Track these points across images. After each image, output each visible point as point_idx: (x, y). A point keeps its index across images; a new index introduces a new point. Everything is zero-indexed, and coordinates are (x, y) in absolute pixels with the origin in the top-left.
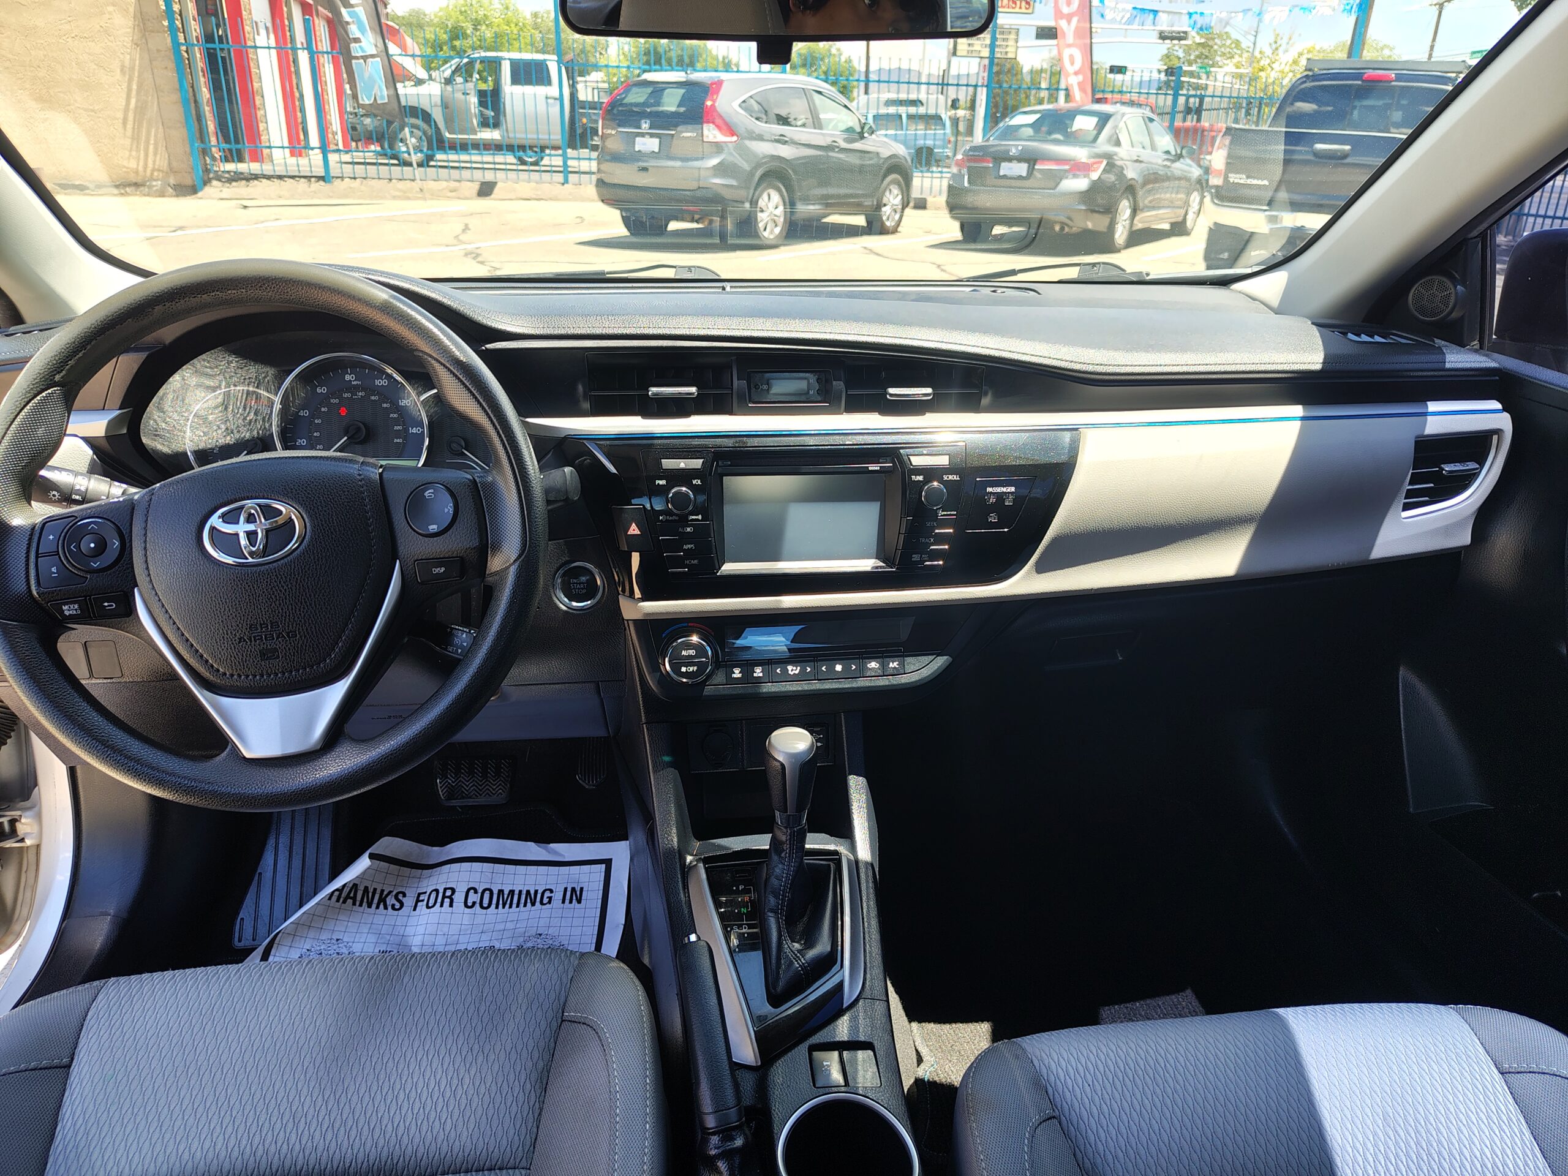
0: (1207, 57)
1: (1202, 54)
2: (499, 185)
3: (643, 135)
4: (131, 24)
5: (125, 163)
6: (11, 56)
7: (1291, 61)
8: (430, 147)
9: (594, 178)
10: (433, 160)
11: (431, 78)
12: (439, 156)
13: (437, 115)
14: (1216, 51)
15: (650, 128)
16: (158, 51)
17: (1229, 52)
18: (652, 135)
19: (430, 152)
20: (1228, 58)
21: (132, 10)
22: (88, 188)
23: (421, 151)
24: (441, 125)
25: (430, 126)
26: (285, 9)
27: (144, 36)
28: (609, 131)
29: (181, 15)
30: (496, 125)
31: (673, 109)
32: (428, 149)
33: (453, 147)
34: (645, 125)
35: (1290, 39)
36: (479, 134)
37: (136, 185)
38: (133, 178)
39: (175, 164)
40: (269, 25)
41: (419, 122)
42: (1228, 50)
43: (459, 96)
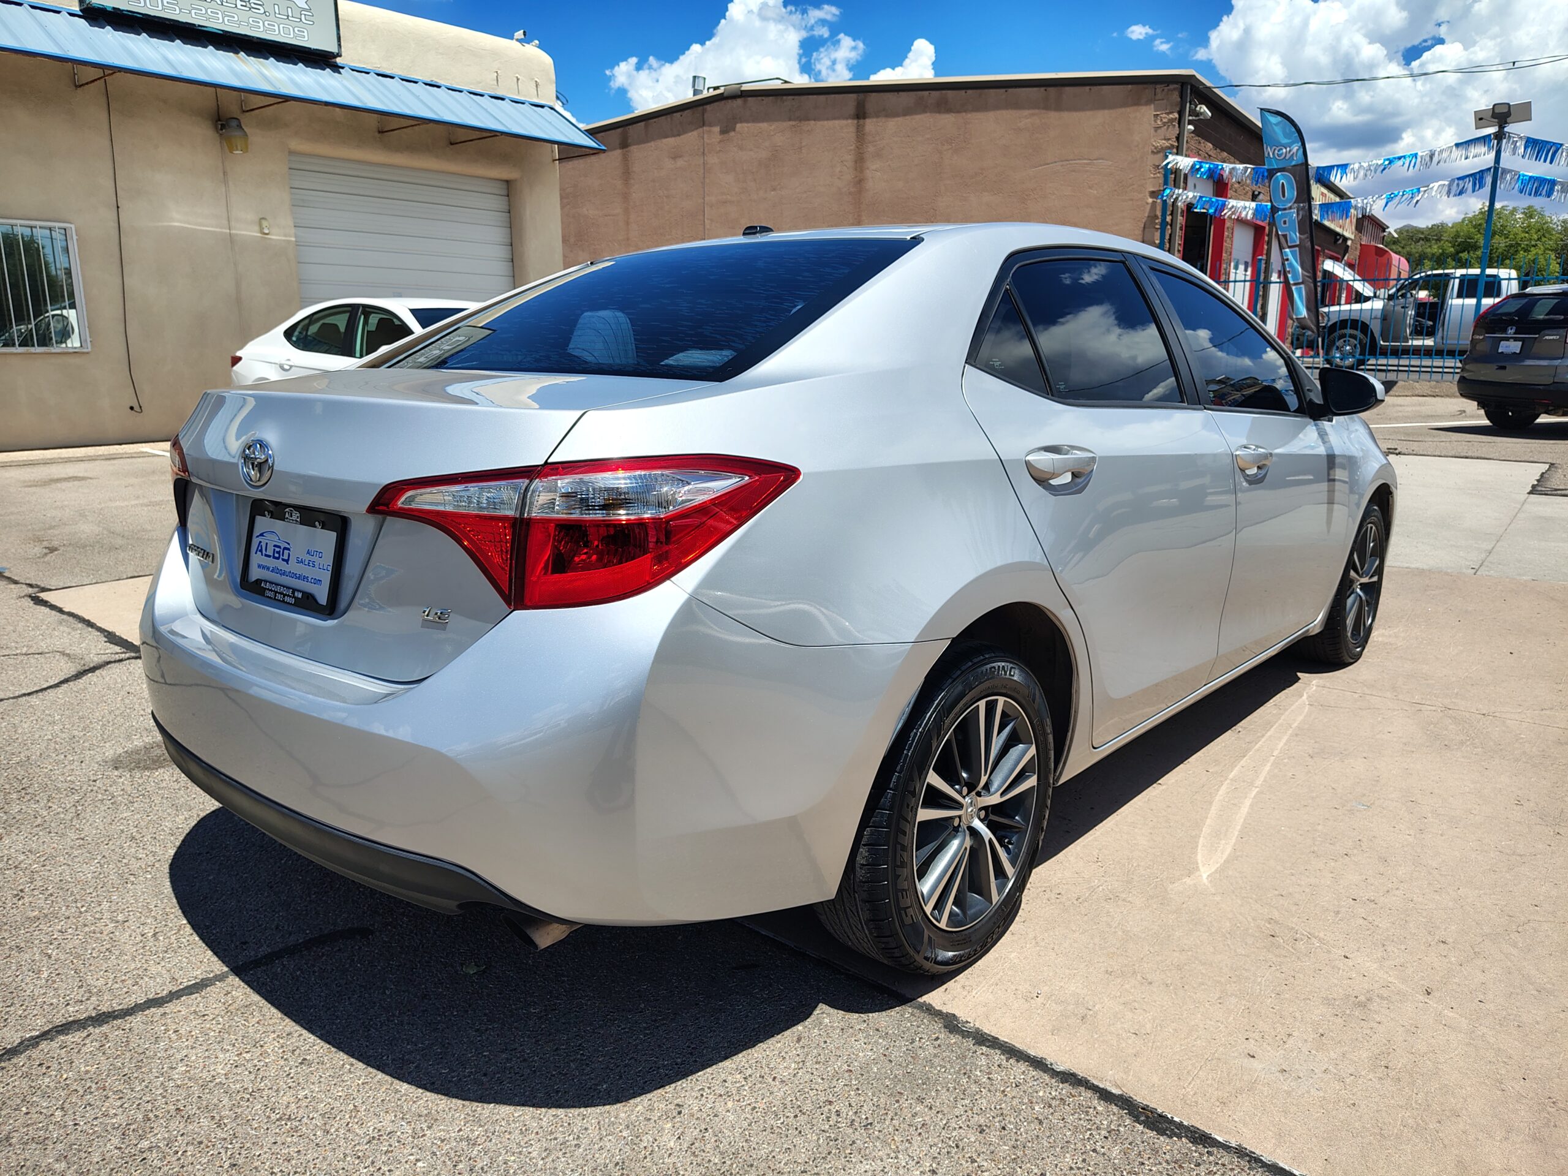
2: (1400, 383)
3: (1507, 339)
8: (1362, 353)
9: (1457, 377)
10: (1363, 365)
11: (1375, 296)
12: (1372, 361)
13: (1376, 327)
15: (1515, 334)
18: (1516, 339)
19: (1362, 357)
23: (1354, 356)
24: (1377, 334)
25: (1366, 336)
26: (1266, 247)
28: (1478, 337)
30: (1431, 333)
31: (1541, 317)
32: (1360, 355)
33: (1384, 353)
34: (1511, 331)
36: (1410, 341)
40: (1249, 260)
41: (1358, 333)
43: (1398, 308)
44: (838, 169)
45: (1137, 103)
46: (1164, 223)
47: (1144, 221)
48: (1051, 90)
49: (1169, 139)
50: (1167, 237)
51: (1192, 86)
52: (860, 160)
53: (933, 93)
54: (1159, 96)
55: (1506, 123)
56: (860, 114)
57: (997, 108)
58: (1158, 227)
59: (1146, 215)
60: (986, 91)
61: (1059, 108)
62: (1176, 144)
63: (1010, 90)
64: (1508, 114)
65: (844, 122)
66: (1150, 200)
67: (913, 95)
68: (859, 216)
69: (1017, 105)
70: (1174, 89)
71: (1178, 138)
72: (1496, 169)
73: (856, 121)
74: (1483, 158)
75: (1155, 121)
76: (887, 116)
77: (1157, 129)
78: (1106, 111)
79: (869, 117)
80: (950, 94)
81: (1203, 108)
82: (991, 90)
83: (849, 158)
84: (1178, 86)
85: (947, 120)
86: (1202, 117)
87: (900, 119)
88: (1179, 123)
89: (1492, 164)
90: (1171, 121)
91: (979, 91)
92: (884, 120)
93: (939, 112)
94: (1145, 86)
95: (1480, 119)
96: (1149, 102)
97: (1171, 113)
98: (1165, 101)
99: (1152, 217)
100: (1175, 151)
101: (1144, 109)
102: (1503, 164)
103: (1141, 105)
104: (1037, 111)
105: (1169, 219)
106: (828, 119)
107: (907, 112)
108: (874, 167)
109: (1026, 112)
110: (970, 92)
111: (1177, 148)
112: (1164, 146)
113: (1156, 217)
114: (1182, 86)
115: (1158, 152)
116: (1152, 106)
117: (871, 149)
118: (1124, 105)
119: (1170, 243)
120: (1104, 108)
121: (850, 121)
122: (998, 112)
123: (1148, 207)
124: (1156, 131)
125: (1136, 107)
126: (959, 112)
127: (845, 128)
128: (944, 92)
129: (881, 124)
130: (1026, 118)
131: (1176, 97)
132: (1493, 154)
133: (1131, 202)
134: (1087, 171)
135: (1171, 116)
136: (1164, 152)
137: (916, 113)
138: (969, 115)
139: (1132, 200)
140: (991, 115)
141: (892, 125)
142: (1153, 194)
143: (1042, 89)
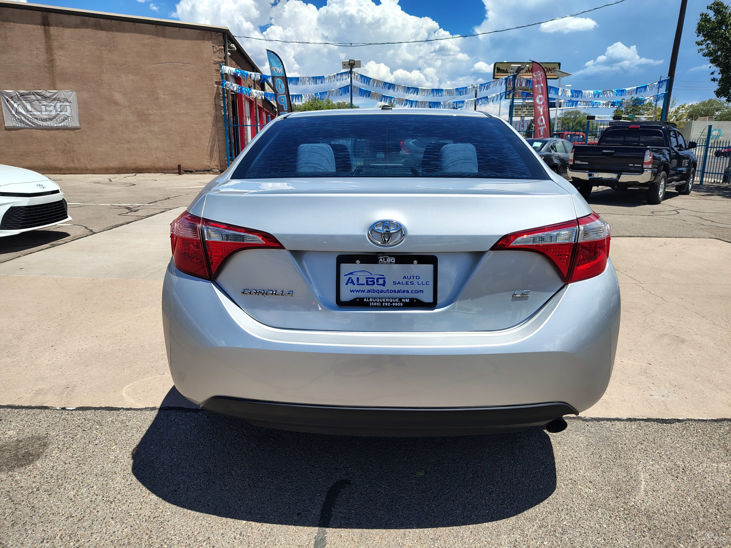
0: (635, 111)
1: (633, 109)
4: (212, 119)
5: (206, 164)
6: (175, 130)
7: (674, 111)
14: (640, 108)
16: (220, 127)
17: (647, 108)
20: (646, 111)
21: (213, 115)
22: (193, 172)
27: (216, 123)
29: (228, 116)
35: (673, 102)
37: (208, 171)
38: (208, 168)
39: (221, 164)
42: (646, 107)
44: (35, 52)
45: (203, 39)
46: (224, 97)
47: (214, 95)
48: (159, 27)
49: (221, 58)
50: (226, 104)
51: (228, 35)
52: (49, 49)
53: (91, 19)
54: (213, 37)
55: (353, 67)
56: (45, 24)
57: (130, 31)
58: (221, 98)
59: (215, 92)
60: (123, 22)
61: (164, 36)
62: (224, 61)
63: (136, 24)
64: (354, 64)
65: (36, 26)
66: (216, 86)
67: (79, 18)
68: (53, 80)
69: (141, 32)
70: (220, 35)
71: (225, 58)
72: (351, 85)
73: (43, 27)
74: (346, 81)
75: (213, 49)
76: (63, 27)
77: (214, 52)
78: (189, 41)
79: (52, 26)
80: (102, 21)
81: (234, 46)
82: (126, 22)
83: (42, 47)
84: (222, 34)
85: (102, 35)
86: (233, 50)
87: (72, 30)
88: (224, 51)
89: (350, 84)
90: (221, 49)
91: (118, 22)
92: (62, 28)
93: (97, 29)
94: (207, 32)
95: (344, 65)
96: (209, 39)
97: (220, 46)
98: (217, 40)
99: (218, 94)
100: (224, 64)
101: (207, 42)
102: (353, 84)
103: (206, 40)
104: (153, 36)
105: (226, 95)
106: (23, 23)
107: (76, 26)
108: (60, 54)
109: (147, 36)
110: (113, 21)
111: (225, 62)
112: (219, 61)
113: (220, 94)
114: (223, 34)
115: (216, 64)
116: (211, 41)
117: (55, 44)
118: (197, 39)
119: (228, 106)
120: (187, 39)
121: (39, 26)
122: (132, 34)
123: (215, 89)
124: (214, 53)
125: (203, 41)
126: (108, 31)
127: (38, 30)
128: (98, 19)
129: (60, 30)
130: (148, 39)
131: (221, 38)
132: (349, 80)
133: (207, 86)
134: (183, 69)
135: (220, 47)
136: (220, 64)
137: (82, 28)
138: (115, 33)
139: (207, 85)
140: (128, 35)
141: (68, 32)
142: (217, 83)
143: (154, 26)
